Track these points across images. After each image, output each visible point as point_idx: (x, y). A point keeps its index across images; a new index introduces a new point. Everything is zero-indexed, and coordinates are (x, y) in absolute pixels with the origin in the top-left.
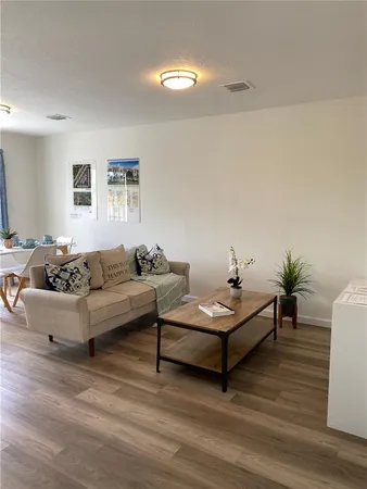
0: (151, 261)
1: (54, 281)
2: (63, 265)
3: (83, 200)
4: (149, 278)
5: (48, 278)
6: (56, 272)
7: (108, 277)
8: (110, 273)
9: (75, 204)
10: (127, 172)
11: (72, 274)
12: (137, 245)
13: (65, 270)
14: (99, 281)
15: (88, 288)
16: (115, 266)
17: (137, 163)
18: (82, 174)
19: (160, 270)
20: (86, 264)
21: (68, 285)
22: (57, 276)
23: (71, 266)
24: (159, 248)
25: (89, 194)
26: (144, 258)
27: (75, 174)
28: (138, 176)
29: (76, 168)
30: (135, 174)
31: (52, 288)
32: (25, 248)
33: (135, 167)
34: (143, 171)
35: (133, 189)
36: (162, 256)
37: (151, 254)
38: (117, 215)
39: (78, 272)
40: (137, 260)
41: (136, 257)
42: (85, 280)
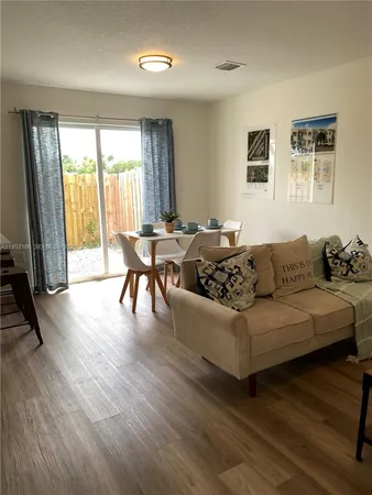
0: (348, 262)
1: (206, 283)
2: (220, 262)
3: (258, 176)
4: (344, 287)
5: (199, 278)
6: (210, 272)
7: (281, 281)
8: (284, 275)
9: (249, 181)
10: (318, 136)
11: (231, 275)
12: (327, 235)
13: (222, 270)
14: (268, 286)
15: (252, 296)
16: (292, 267)
17: (333, 119)
18: (258, 142)
19: (361, 275)
20: (251, 262)
21: (225, 291)
22: (211, 277)
23: (231, 263)
24: (360, 243)
25: (266, 169)
26: (336, 257)
27: (250, 143)
28: (333, 139)
29: (252, 136)
30: (329, 137)
31: (204, 293)
32: (186, 233)
33: (331, 127)
34: (342, 131)
35: (324, 157)
36: (366, 254)
37: (348, 251)
38: (299, 193)
39: (239, 273)
40: (325, 259)
41: (324, 253)
42: (248, 284)
